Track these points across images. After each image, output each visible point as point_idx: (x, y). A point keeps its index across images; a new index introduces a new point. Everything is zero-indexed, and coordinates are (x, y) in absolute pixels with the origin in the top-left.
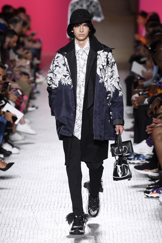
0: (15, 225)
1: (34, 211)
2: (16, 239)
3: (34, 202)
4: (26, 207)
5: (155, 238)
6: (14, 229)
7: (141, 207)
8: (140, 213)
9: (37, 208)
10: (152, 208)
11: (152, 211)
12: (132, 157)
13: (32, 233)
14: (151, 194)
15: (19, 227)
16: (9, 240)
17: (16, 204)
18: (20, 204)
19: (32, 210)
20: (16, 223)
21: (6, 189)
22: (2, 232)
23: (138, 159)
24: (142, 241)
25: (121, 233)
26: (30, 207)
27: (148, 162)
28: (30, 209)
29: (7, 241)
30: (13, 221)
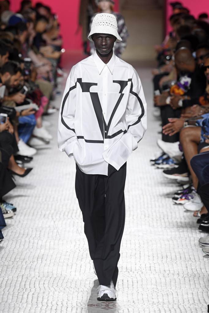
0: (35, 235)
1: (55, 220)
2: (35, 250)
3: (55, 210)
4: (46, 216)
5: (184, 247)
6: (33, 239)
7: (169, 214)
8: (168, 221)
9: (58, 217)
10: (182, 215)
11: (181, 219)
12: (160, 161)
13: (52, 243)
14: (180, 200)
15: (39, 237)
16: (28, 251)
17: (36, 213)
18: (40, 213)
19: (53, 219)
20: (36, 232)
21: (25, 196)
22: (21, 243)
23: (167, 163)
24: (170, 251)
25: (148, 243)
26: (50, 215)
27: (176, 166)
28: (50, 218)
29: (26, 252)
30: (32, 231)
